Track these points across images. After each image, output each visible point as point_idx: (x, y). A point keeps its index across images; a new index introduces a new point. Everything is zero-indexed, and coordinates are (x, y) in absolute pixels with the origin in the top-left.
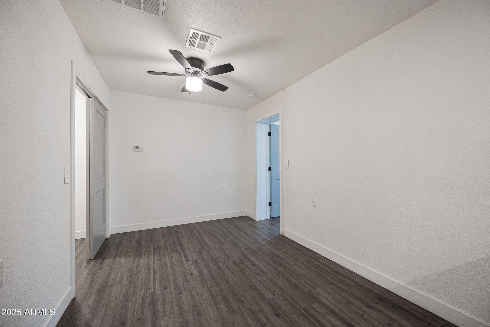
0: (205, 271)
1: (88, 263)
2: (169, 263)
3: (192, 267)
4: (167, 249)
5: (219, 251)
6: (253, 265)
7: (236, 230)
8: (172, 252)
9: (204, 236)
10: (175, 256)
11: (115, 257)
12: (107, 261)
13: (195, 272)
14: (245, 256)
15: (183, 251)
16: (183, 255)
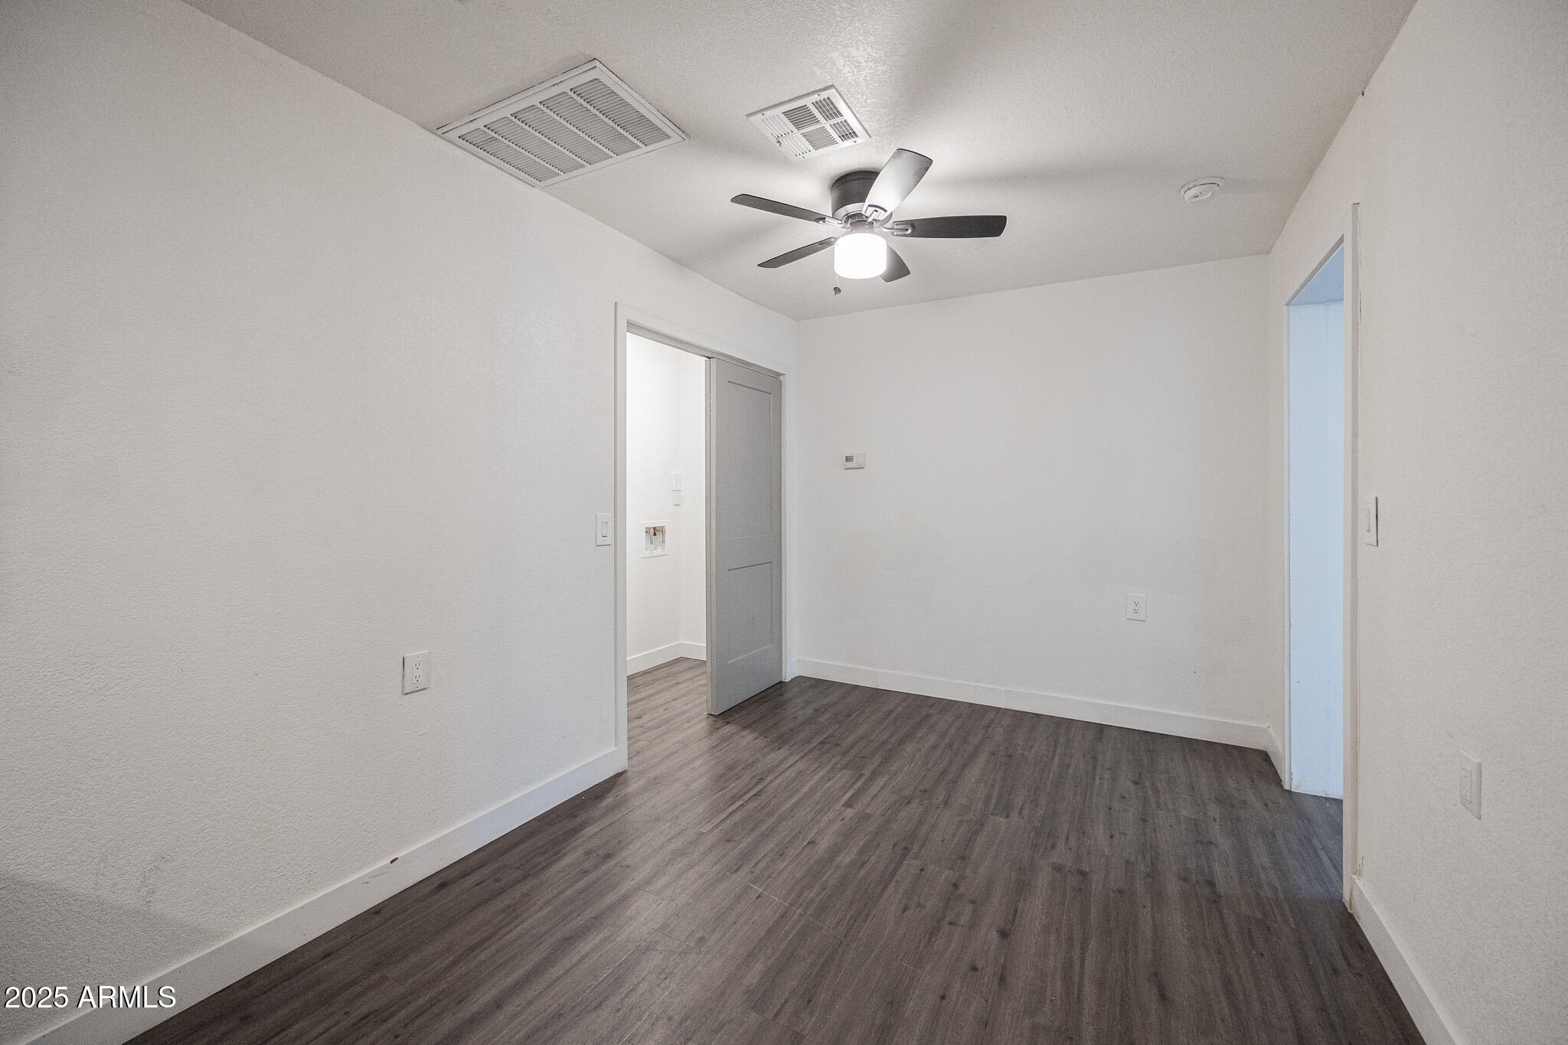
0: (845, 859)
2: (805, 789)
3: (835, 827)
4: (843, 755)
5: (961, 822)
6: (1004, 934)
8: (846, 767)
9: (982, 759)
10: (842, 778)
12: (728, 729)
13: (824, 844)
14: (1022, 887)
15: (875, 774)
16: (858, 784)
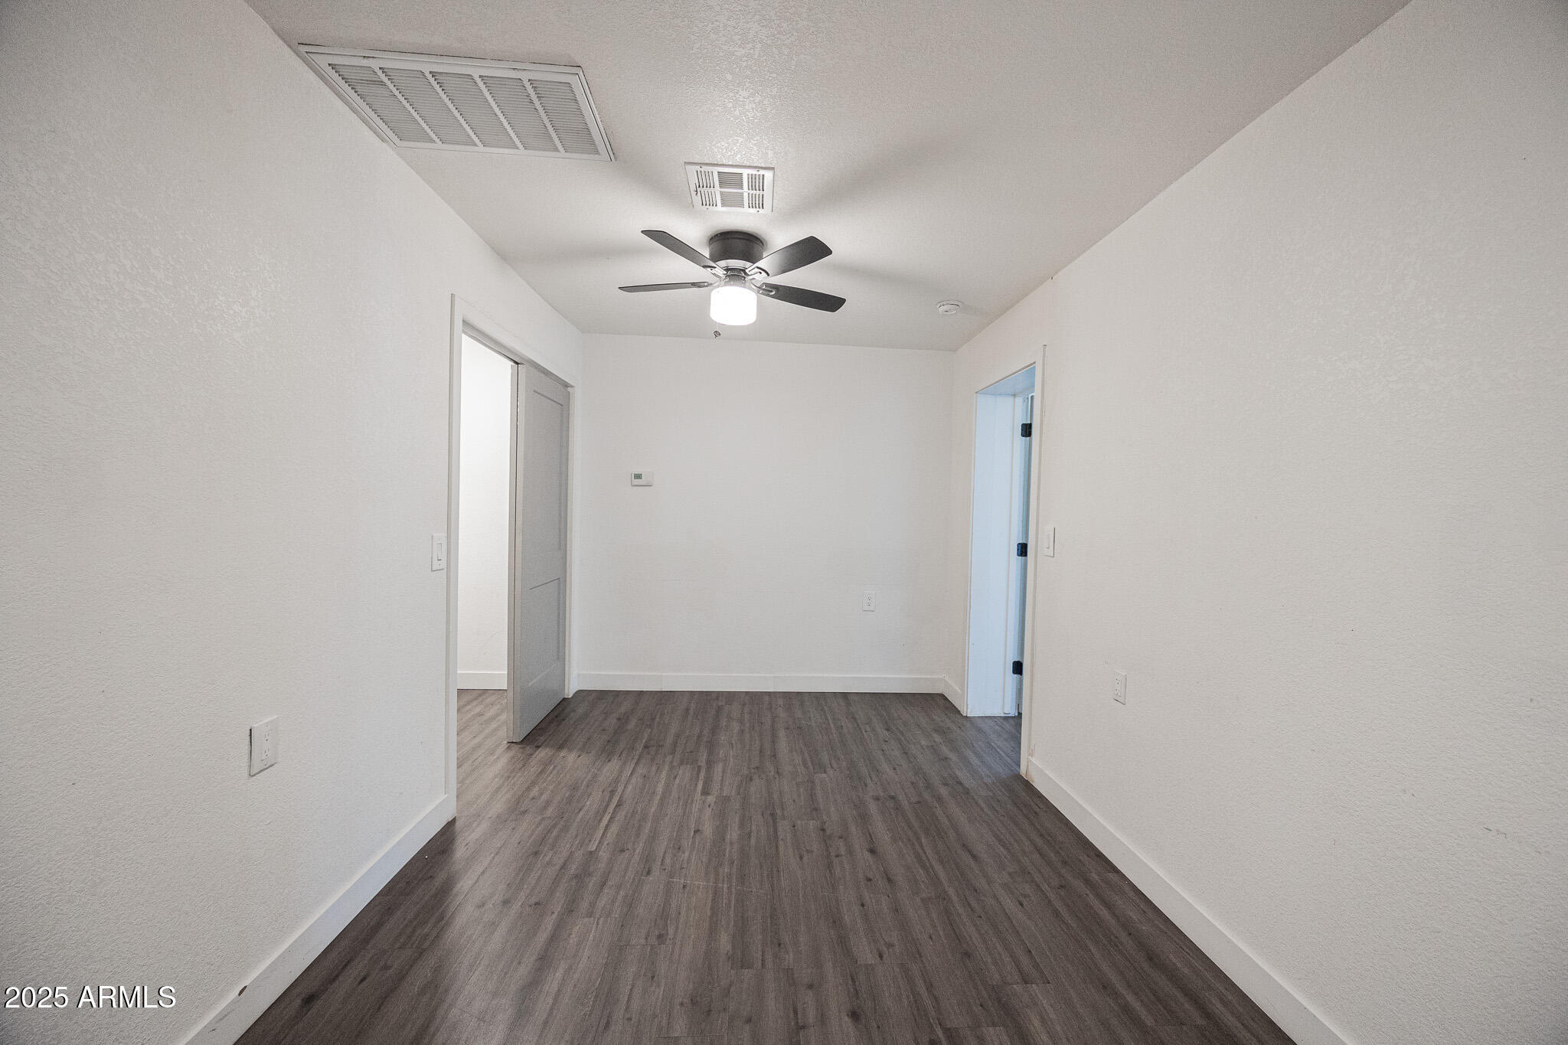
0: (733, 834)
1: (508, 748)
2: (660, 789)
3: (708, 812)
4: (673, 753)
5: (798, 785)
6: (872, 851)
7: (883, 733)
8: (681, 763)
9: (782, 733)
10: (685, 773)
11: (561, 748)
13: (708, 829)
14: (864, 818)
15: (710, 764)
16: (702, 775)
